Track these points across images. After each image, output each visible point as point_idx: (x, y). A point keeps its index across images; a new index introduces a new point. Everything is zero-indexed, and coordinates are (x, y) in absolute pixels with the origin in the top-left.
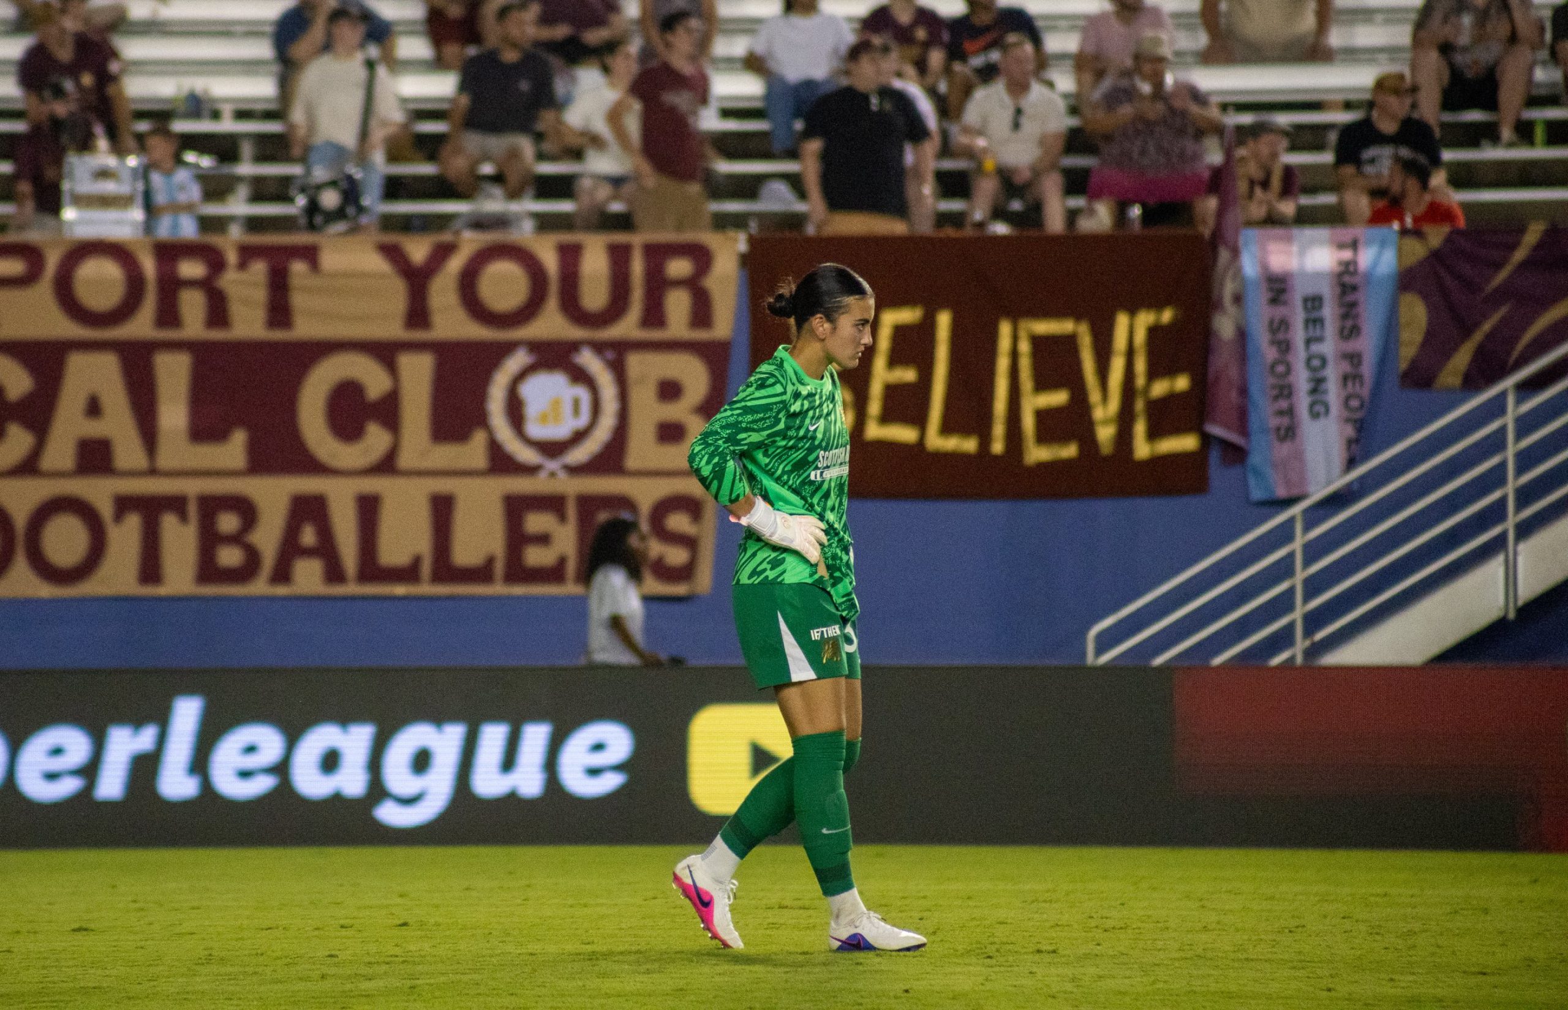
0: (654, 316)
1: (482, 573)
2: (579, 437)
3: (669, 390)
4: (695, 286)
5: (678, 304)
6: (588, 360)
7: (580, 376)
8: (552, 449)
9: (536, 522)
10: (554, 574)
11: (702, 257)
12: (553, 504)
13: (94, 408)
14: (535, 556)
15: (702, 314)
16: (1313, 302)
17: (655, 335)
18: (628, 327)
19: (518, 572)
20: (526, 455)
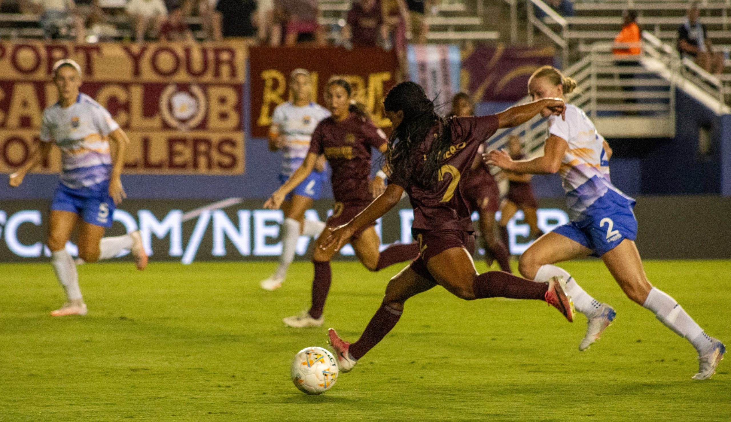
0: (217, 73)
1: (159, 166)
2: (192, 117)
3: (223, 101)
4: (231, 63)
5: (225, 70)
6: (196, 90)
7: (192, 95)
8: (183, 121)
9: (179, 147)
10: (184, 166)
11: (232, 52)
12: (183, 141)
13: (25, 104)
14: (178, 160)
15: (233, 73)
16: (434, 73)
17: (218, 81)
18: (208, 77)
19: (172, 165)
20: (173, 123)
